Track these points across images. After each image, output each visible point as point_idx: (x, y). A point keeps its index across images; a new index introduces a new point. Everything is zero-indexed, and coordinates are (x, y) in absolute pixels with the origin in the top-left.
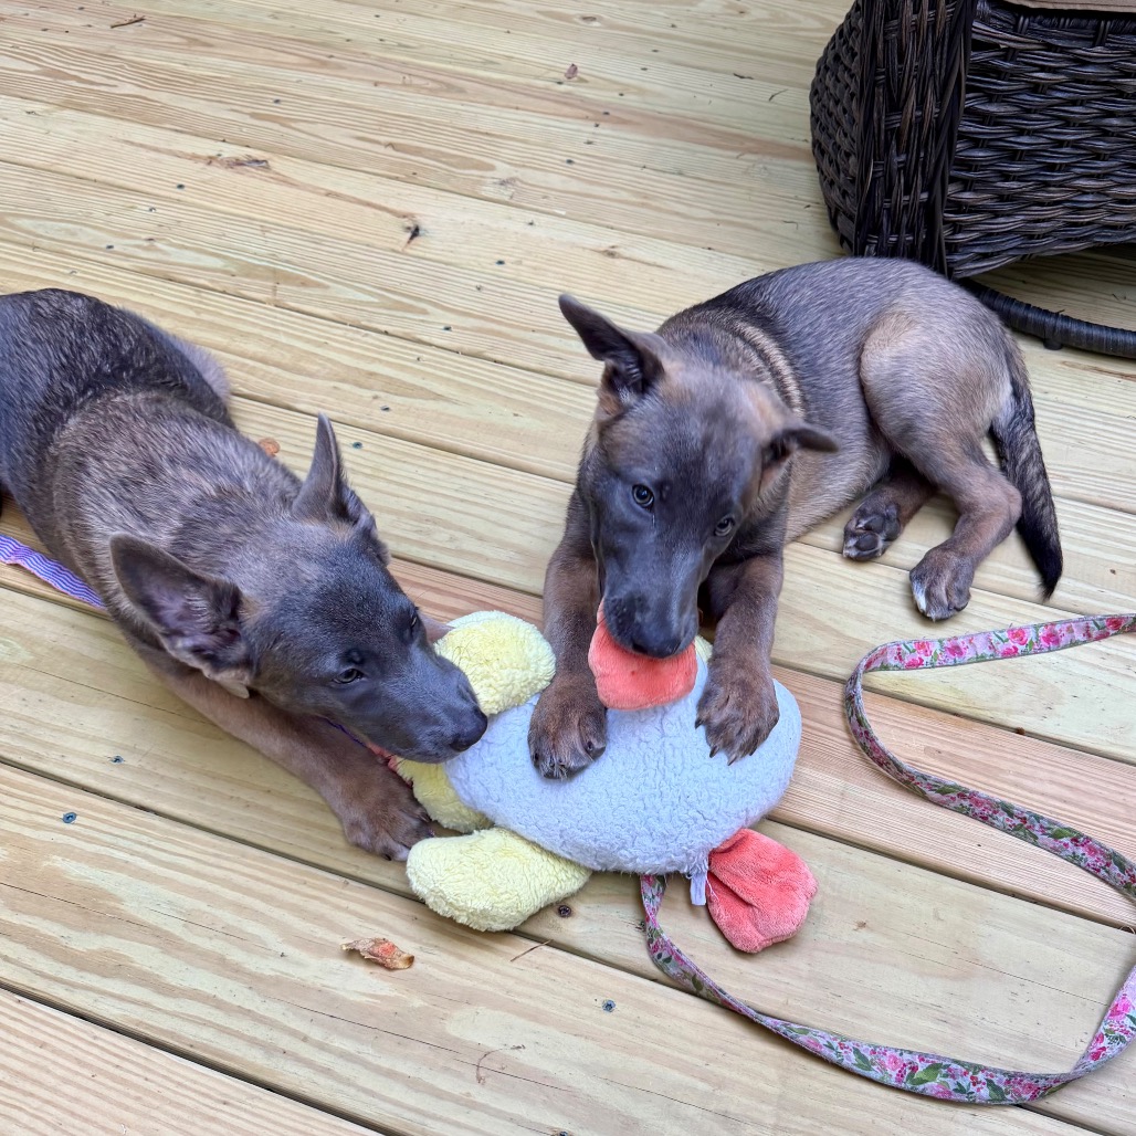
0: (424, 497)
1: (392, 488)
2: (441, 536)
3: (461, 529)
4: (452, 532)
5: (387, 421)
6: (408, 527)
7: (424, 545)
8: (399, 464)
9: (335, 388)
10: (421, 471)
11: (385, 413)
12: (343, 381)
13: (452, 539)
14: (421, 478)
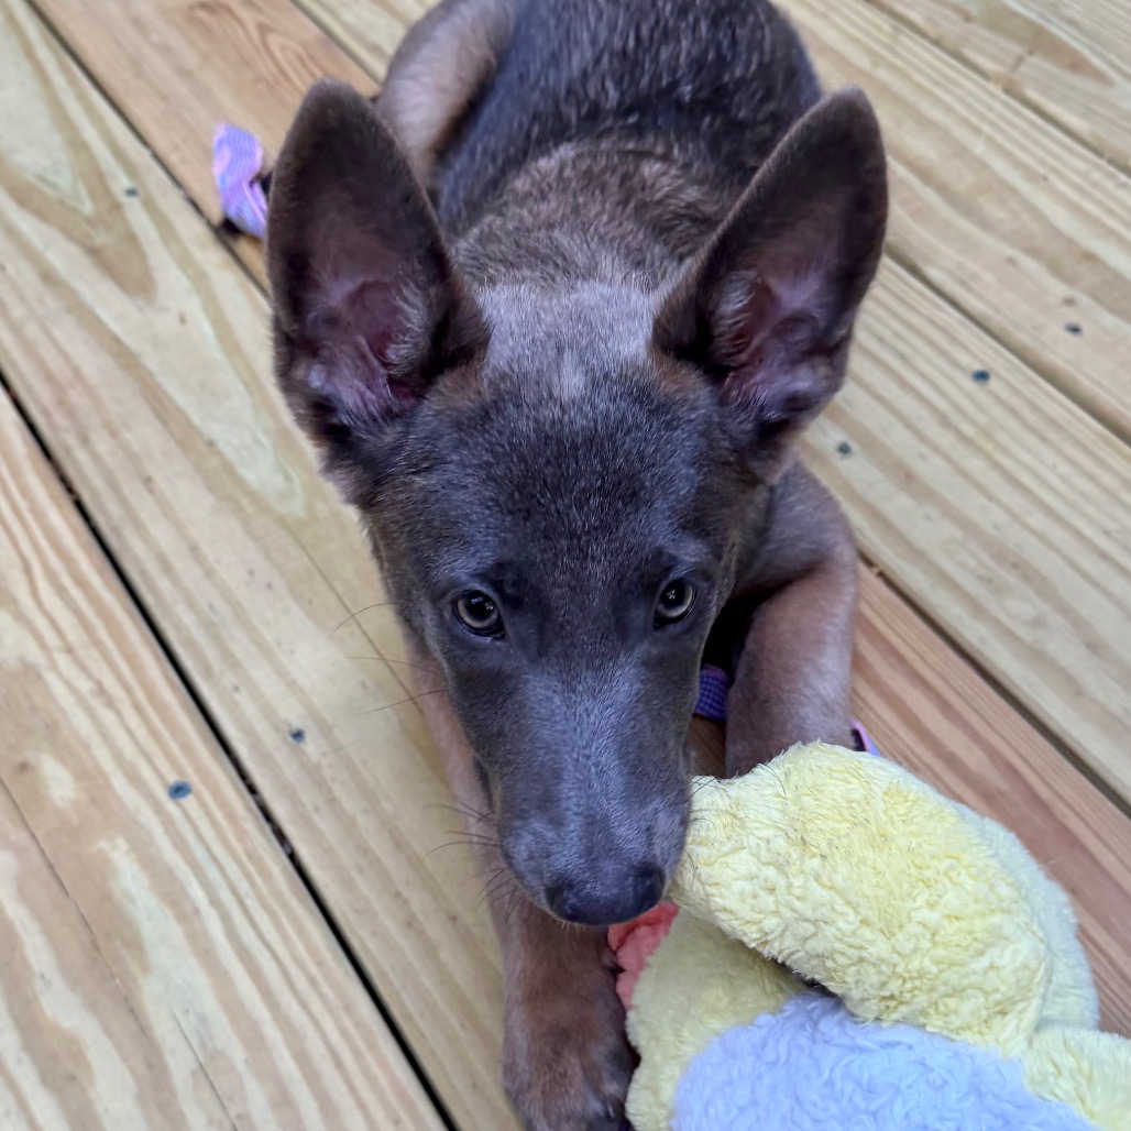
0: (1037, 520)
1: (992, 480)
2: (1020, 607)
3: (1065, 610)
4: (1045, 608)
5: (1061, 352)
6: (972, 564)
7: (978, 609)
8: (1032, 440)
9: (1011, 261)
10: (1064, 468)
11: (1070, 337)
12: (1033, 252)
13: (1037, 623)
14: (1055, 482)
